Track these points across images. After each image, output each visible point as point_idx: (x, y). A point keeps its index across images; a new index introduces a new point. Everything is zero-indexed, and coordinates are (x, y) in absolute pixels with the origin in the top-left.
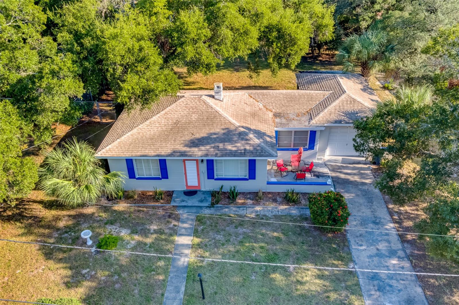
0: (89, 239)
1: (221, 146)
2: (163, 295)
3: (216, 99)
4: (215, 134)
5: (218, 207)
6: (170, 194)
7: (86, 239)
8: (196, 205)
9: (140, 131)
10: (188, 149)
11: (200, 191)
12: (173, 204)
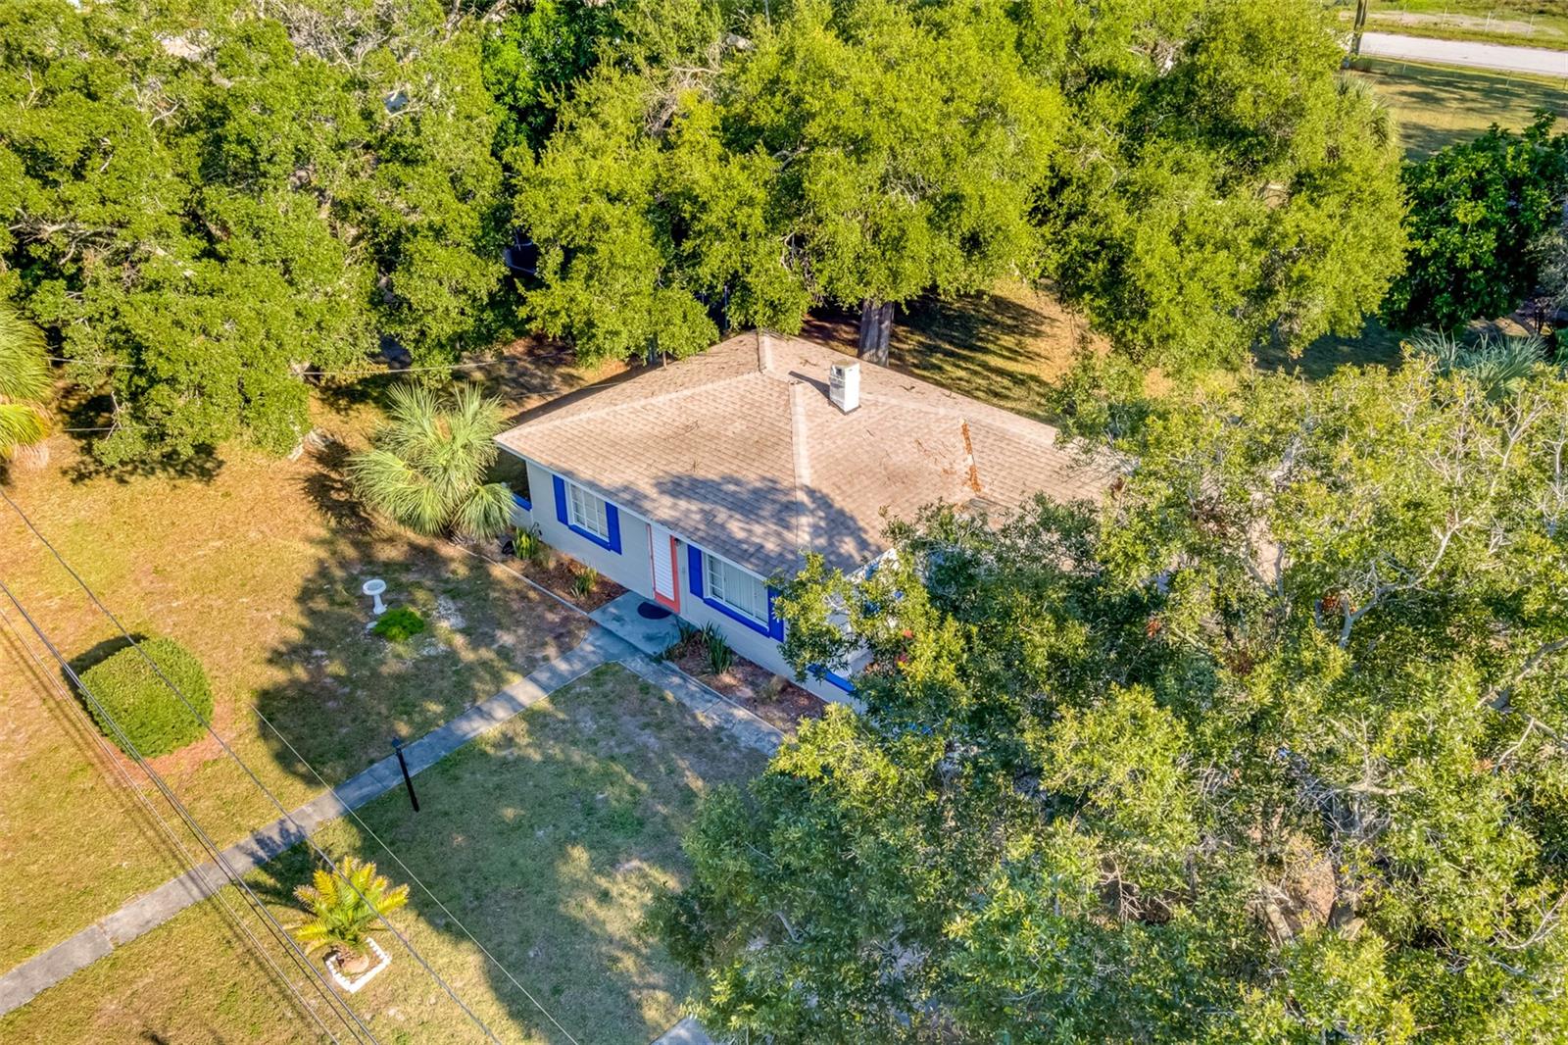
0: (378, 600)
1: (722, 515)
2: (372, 762)
3: (831, 403)
4: (737, 483)
5: (667, 668)
6: (613, 591)
7: (373, 597)
8: (632, 641)
9: (611, 418)
10: (653, 493)
11: (676, 616)
12: (595, 615)
